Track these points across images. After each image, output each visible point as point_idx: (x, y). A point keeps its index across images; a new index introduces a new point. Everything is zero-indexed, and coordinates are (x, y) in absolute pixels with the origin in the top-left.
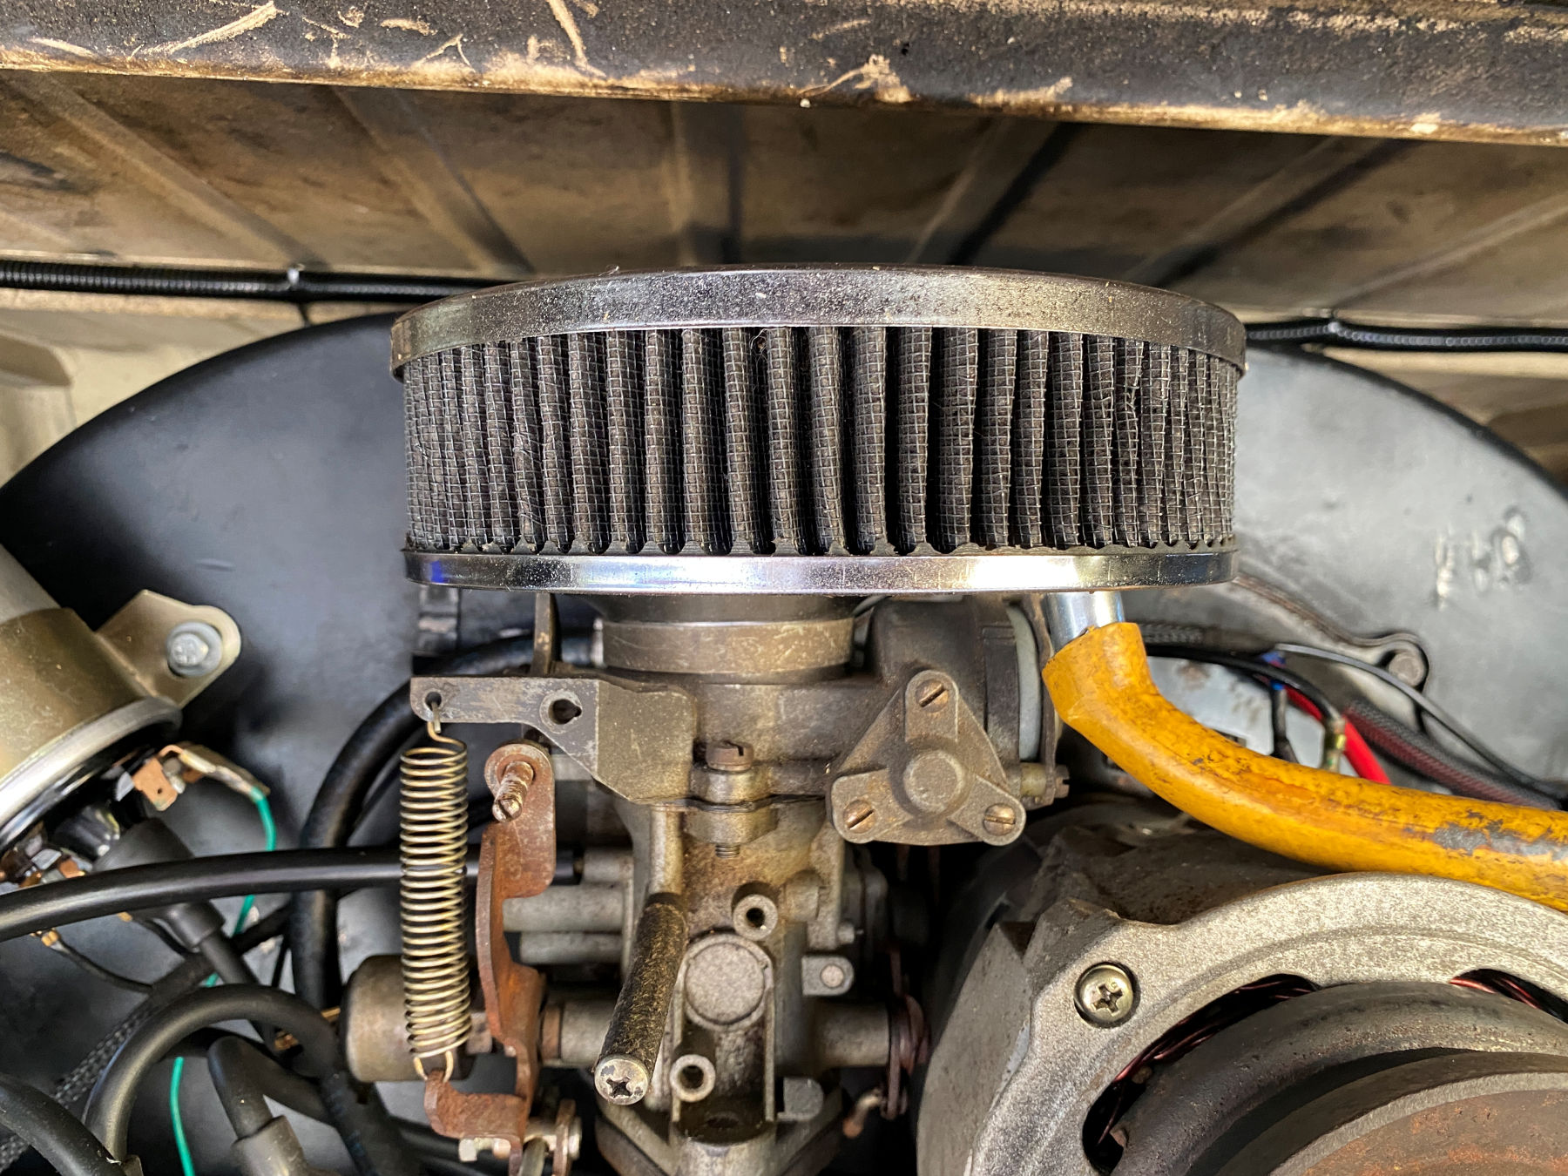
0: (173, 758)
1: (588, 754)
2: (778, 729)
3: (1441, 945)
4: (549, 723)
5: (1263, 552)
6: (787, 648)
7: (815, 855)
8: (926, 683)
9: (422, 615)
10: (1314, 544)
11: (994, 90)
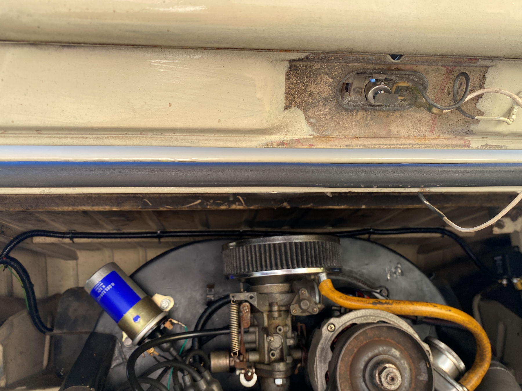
0: (171, 321)
1: (255, 304)
2: (281, 301)
3: (374, 317)
4: (249, 299)
5: (356, 274)
6: (281, 287)
8: (302, 290)
9: (207, 295)
10: (365, 271)
11: (302, 205)
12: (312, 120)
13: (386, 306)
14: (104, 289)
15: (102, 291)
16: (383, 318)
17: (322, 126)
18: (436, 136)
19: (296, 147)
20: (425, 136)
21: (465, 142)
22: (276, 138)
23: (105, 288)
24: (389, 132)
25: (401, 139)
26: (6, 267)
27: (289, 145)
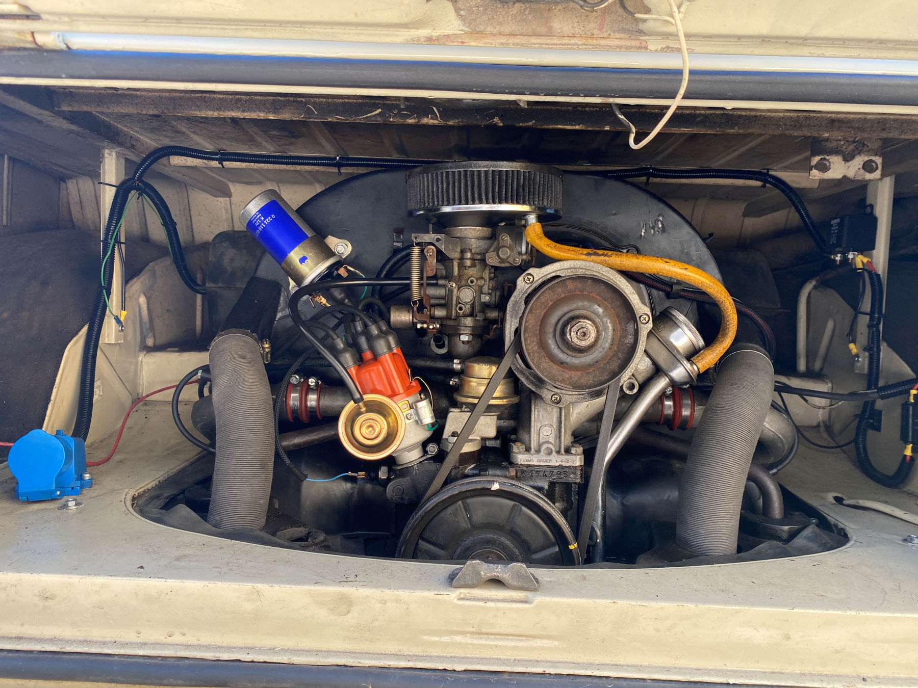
0: (346, 268)
1: (443, 248)
2: (476, 248)
4: (435, 241)
6: (479, 232)
7: (484, 275)
8: (504, 235)
9: (394, 242)
11: (520, 123)
12: (462, 13)
13: (602, 258)
14: (262, 222)
15: (260, 224)
16: (596, 272)
17: (475, 20)
18: (605, 35)
19: (446, 43)
20: (593, 35)
21: (641, 43)
22: (423, 32)
23: (264, 220)
24: (551, 28)
25: (565, 38)
26: (140, 195)
27: (438, 41)
